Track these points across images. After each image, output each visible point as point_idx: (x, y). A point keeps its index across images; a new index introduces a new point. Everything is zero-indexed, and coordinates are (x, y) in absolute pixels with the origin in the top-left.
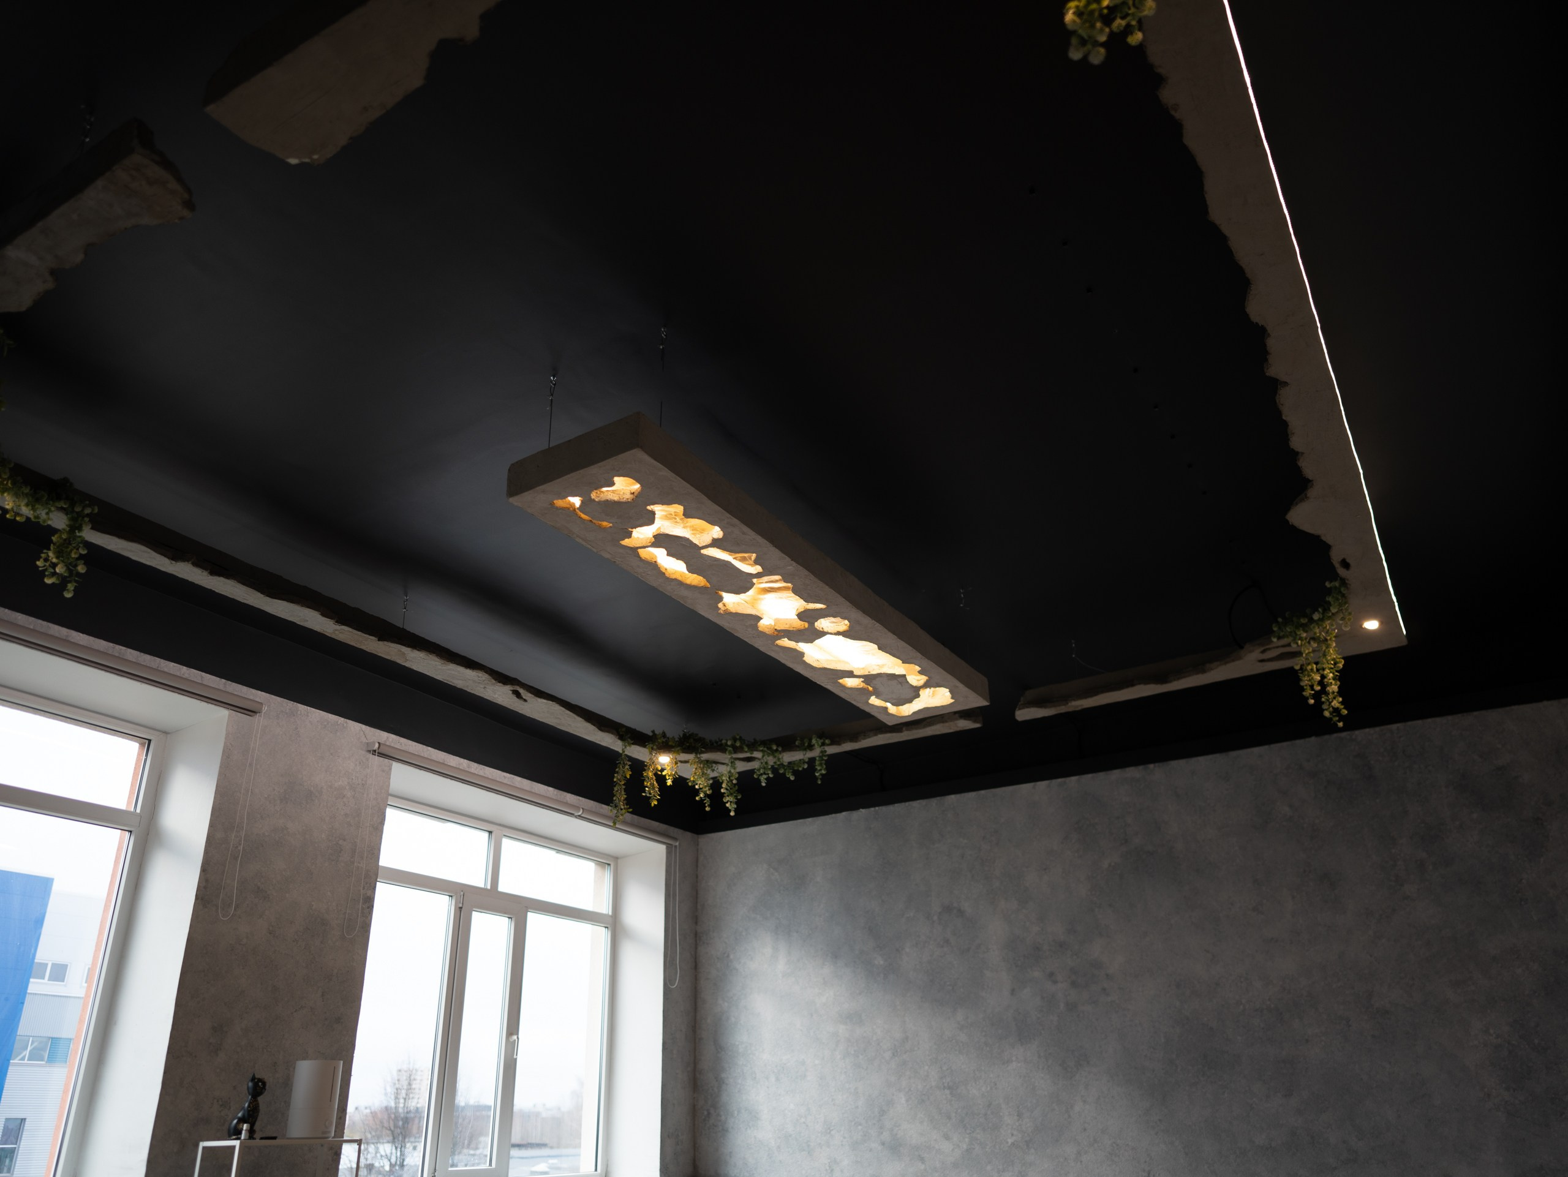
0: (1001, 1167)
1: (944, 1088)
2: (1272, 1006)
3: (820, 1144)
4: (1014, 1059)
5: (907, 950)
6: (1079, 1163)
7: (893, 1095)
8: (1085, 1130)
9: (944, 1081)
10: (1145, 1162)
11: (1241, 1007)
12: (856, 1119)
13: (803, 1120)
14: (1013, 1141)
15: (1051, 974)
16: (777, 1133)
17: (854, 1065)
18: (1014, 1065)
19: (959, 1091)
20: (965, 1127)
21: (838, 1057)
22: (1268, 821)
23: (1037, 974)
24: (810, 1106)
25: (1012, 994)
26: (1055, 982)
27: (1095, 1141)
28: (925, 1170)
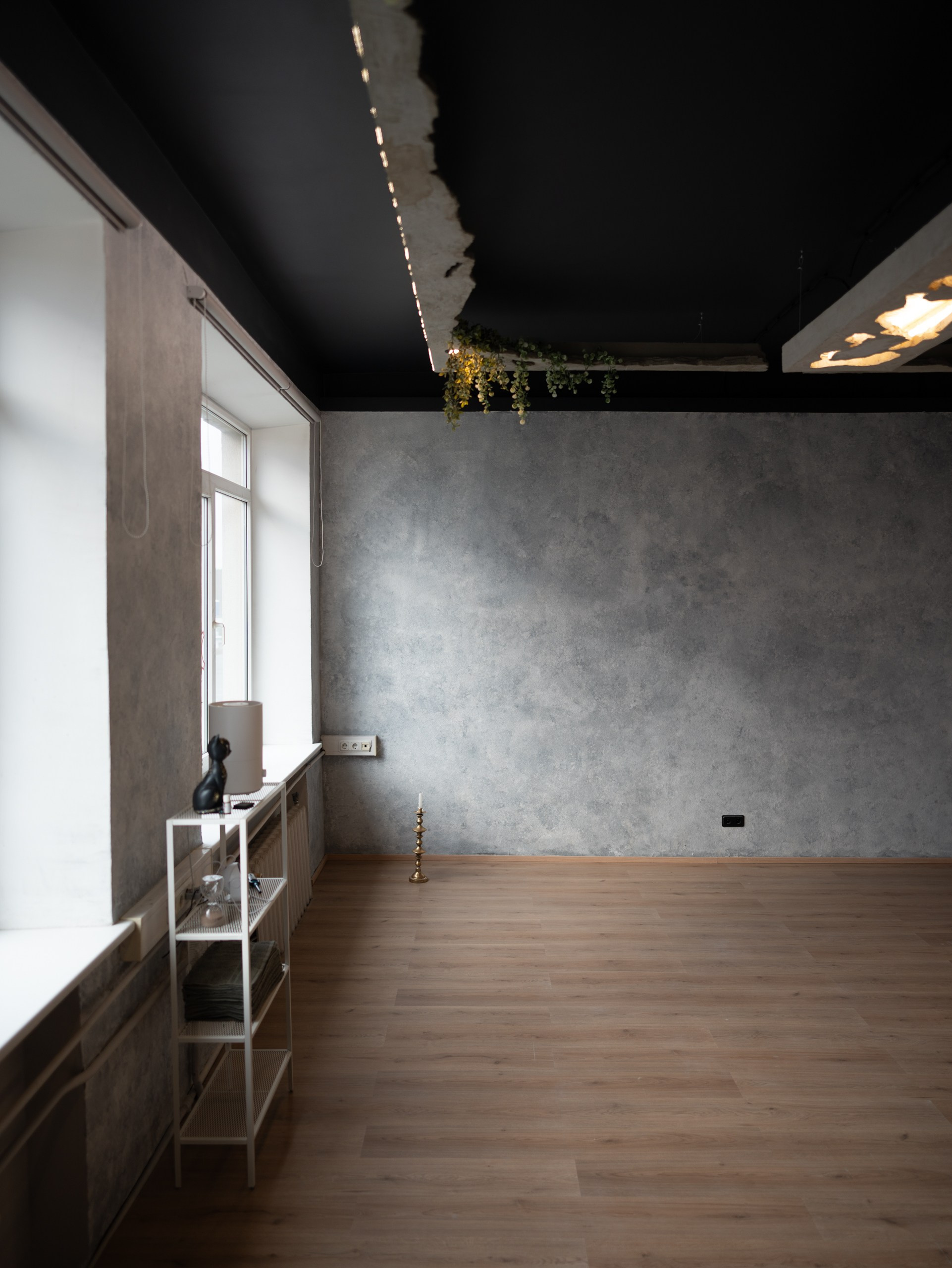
0: (622, 725)
1: (578, 664)
2: (853, 615)
3: (455, 706)
4: (642, 643)
5: (551, 547)
6: (688, 722)
7: (529, 667)
8: (696, 698)
9: (578, 658)
10: (740, 721)
11: (831, 614)
12: (492, 687)
13: (438, 686)
14: (635, 705)
15: (683, 578)
16: (411, 695)
17: (492, 642)
18: (642, 648)
19: (591, 666)
20: (594, 694)
21: (477, 635)
22: (877, 474)
23: (670, 577)
24: (445, 674)
25: (646, 592)
26: (685, 585)
27: (703, 706)
28: (555, 727)
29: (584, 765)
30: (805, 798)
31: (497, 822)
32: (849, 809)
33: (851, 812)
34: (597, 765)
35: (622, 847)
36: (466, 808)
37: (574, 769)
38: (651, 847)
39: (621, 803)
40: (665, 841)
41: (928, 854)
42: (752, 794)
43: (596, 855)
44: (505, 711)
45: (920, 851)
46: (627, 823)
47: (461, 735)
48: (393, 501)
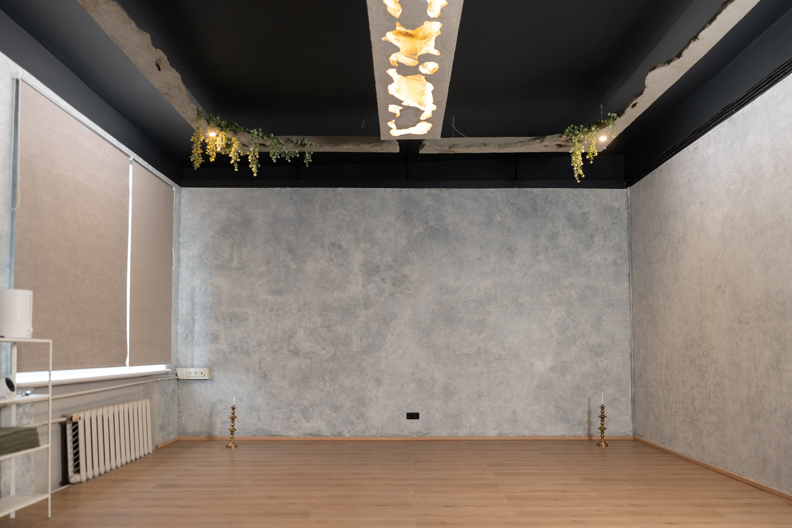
0: (350, 361)
1: (324, 327)
2: (479, 299)
3: (254, 351)
4: (361, 315)
5: (309, 262)
6: (387, 360)
7: (297, 329)
8: (391, 346)
9: (324, 324)
10: (416, 359)
11: (467, 299)
12: (276, 340)
13: (245, 340)
14: (357, 350)
15: (383, 279)
16: (229, 345)
17: (276, 315)
18: (361, 318)
19: (332, 328)
20: (333, 344)
21: (267, 311)
22: (491, 222)
23: (376, 278)
24: (249, 333)
25: (363, 287)
26: (385, 283)
27: (395, 351)
28: (311, 363)
29: (328, 384)
30: (454, 403)
31: (278, 417)
32: (479, 409)
33: (480, 410)
34: (335, 384)
35: (350, 431)
36: (260, 409)
37: (322, 387)
38: (366, 431)
39: (349, 406)
40: (374, 428)
41: (524, 434)
42: (424, 400)
43: (335, 436)
44: (283, 354)
45: (520, 433)
46: (352, 417)
47: (258, 368)
48: (221, 237)
